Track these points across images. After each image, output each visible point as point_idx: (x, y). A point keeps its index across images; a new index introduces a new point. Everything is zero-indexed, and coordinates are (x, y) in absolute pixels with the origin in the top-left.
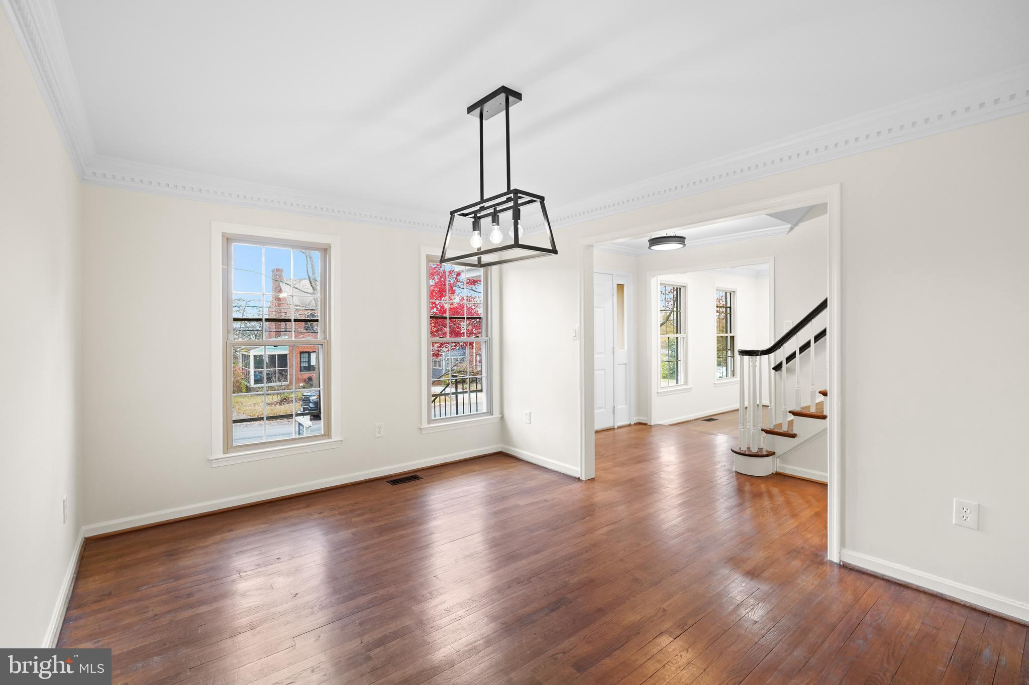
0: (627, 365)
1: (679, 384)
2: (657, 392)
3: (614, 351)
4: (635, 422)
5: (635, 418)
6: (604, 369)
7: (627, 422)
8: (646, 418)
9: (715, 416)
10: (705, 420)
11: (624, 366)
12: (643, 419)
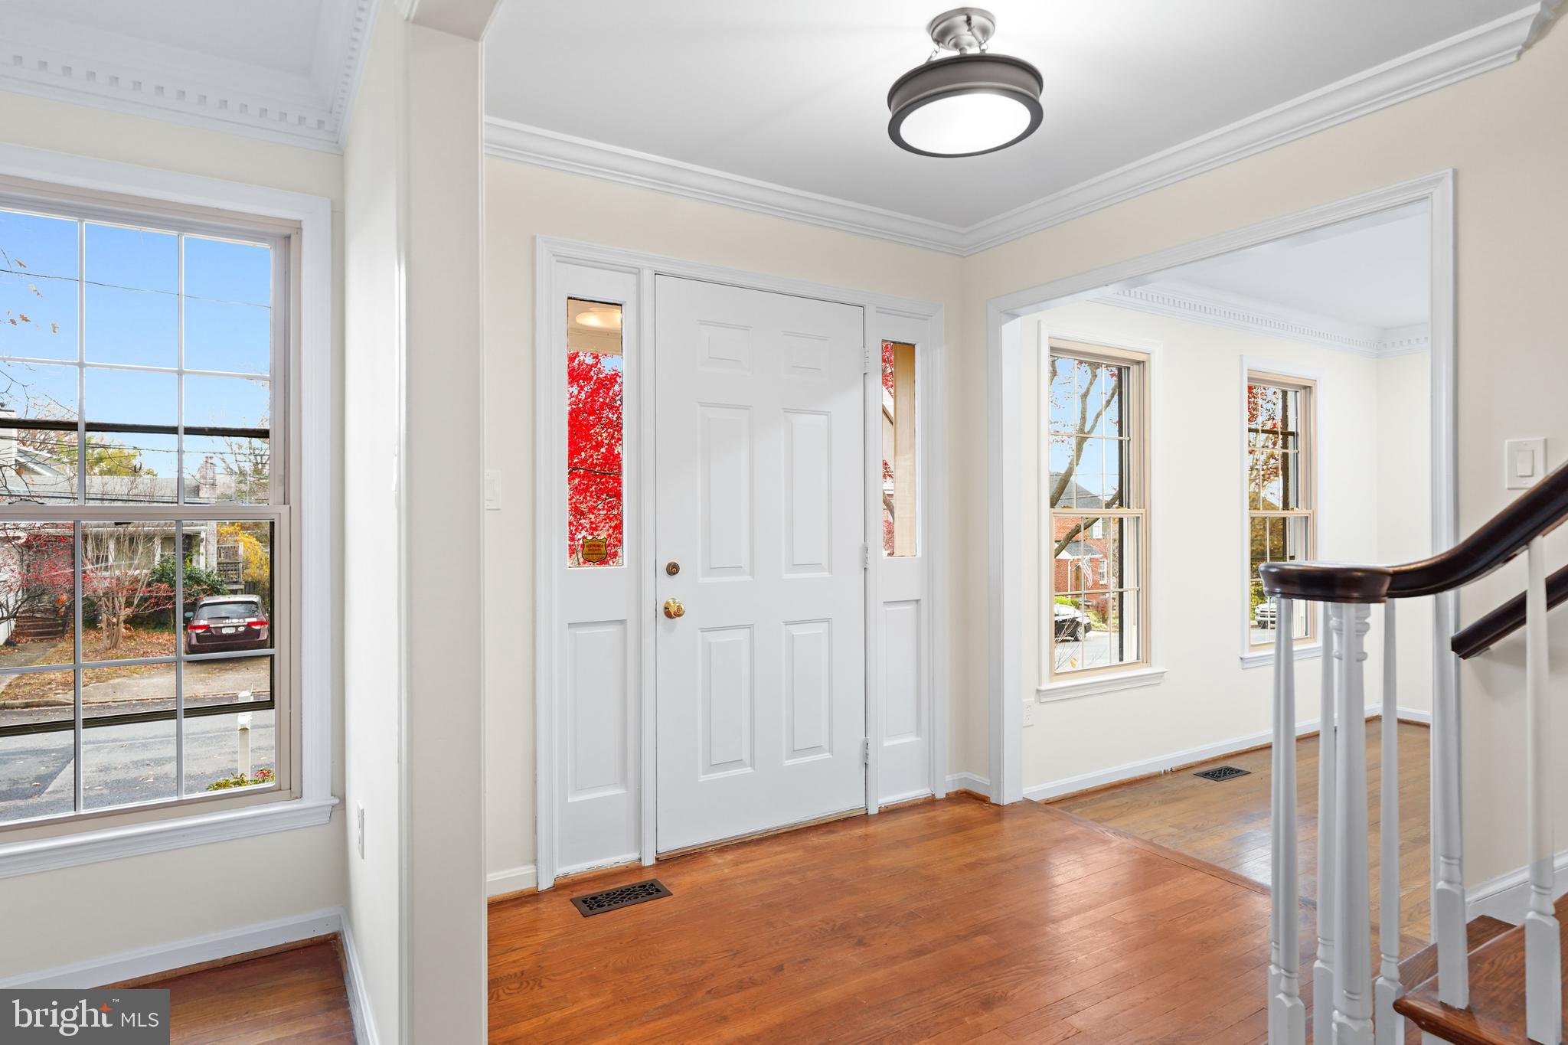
0: (924, 604)
1: (1126, 660)
2: (1038, 691)
3: (865, 560)
4: (951, 789)
5: (949, 778)
6: (827, 620)
7: (918, 792)
8: (986, 781)
9: (1234, 759)
10: (1206, 775)
11: (910, 608)
12: (979, 783)
